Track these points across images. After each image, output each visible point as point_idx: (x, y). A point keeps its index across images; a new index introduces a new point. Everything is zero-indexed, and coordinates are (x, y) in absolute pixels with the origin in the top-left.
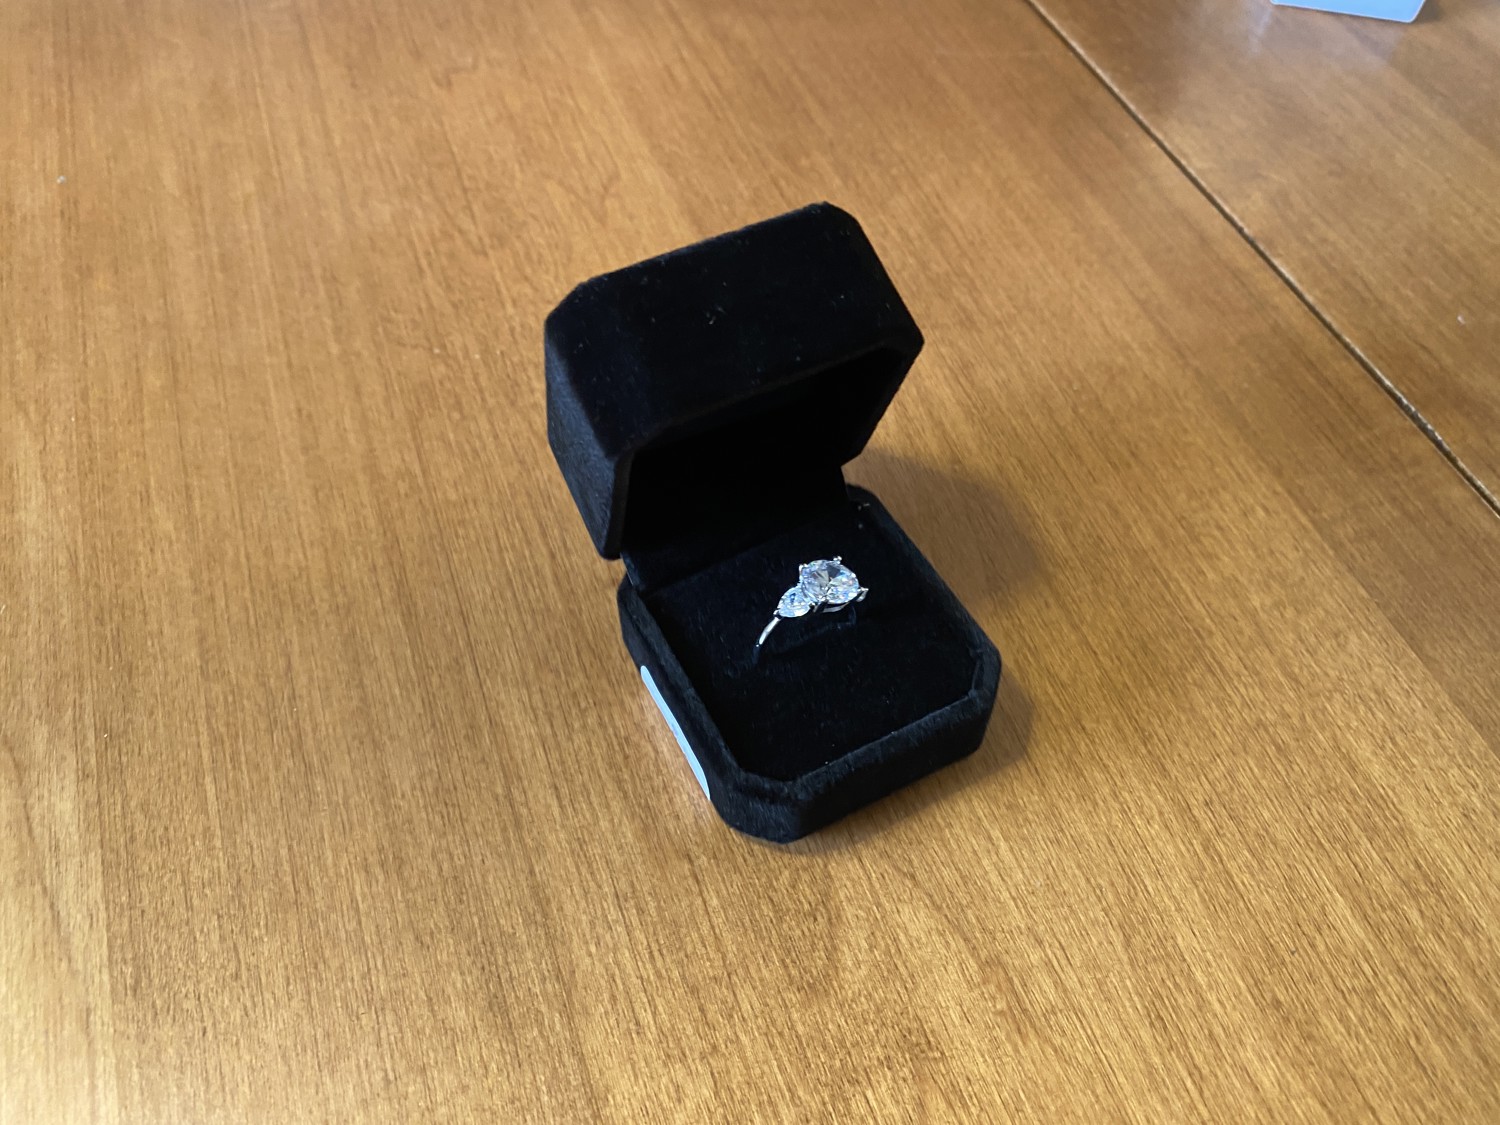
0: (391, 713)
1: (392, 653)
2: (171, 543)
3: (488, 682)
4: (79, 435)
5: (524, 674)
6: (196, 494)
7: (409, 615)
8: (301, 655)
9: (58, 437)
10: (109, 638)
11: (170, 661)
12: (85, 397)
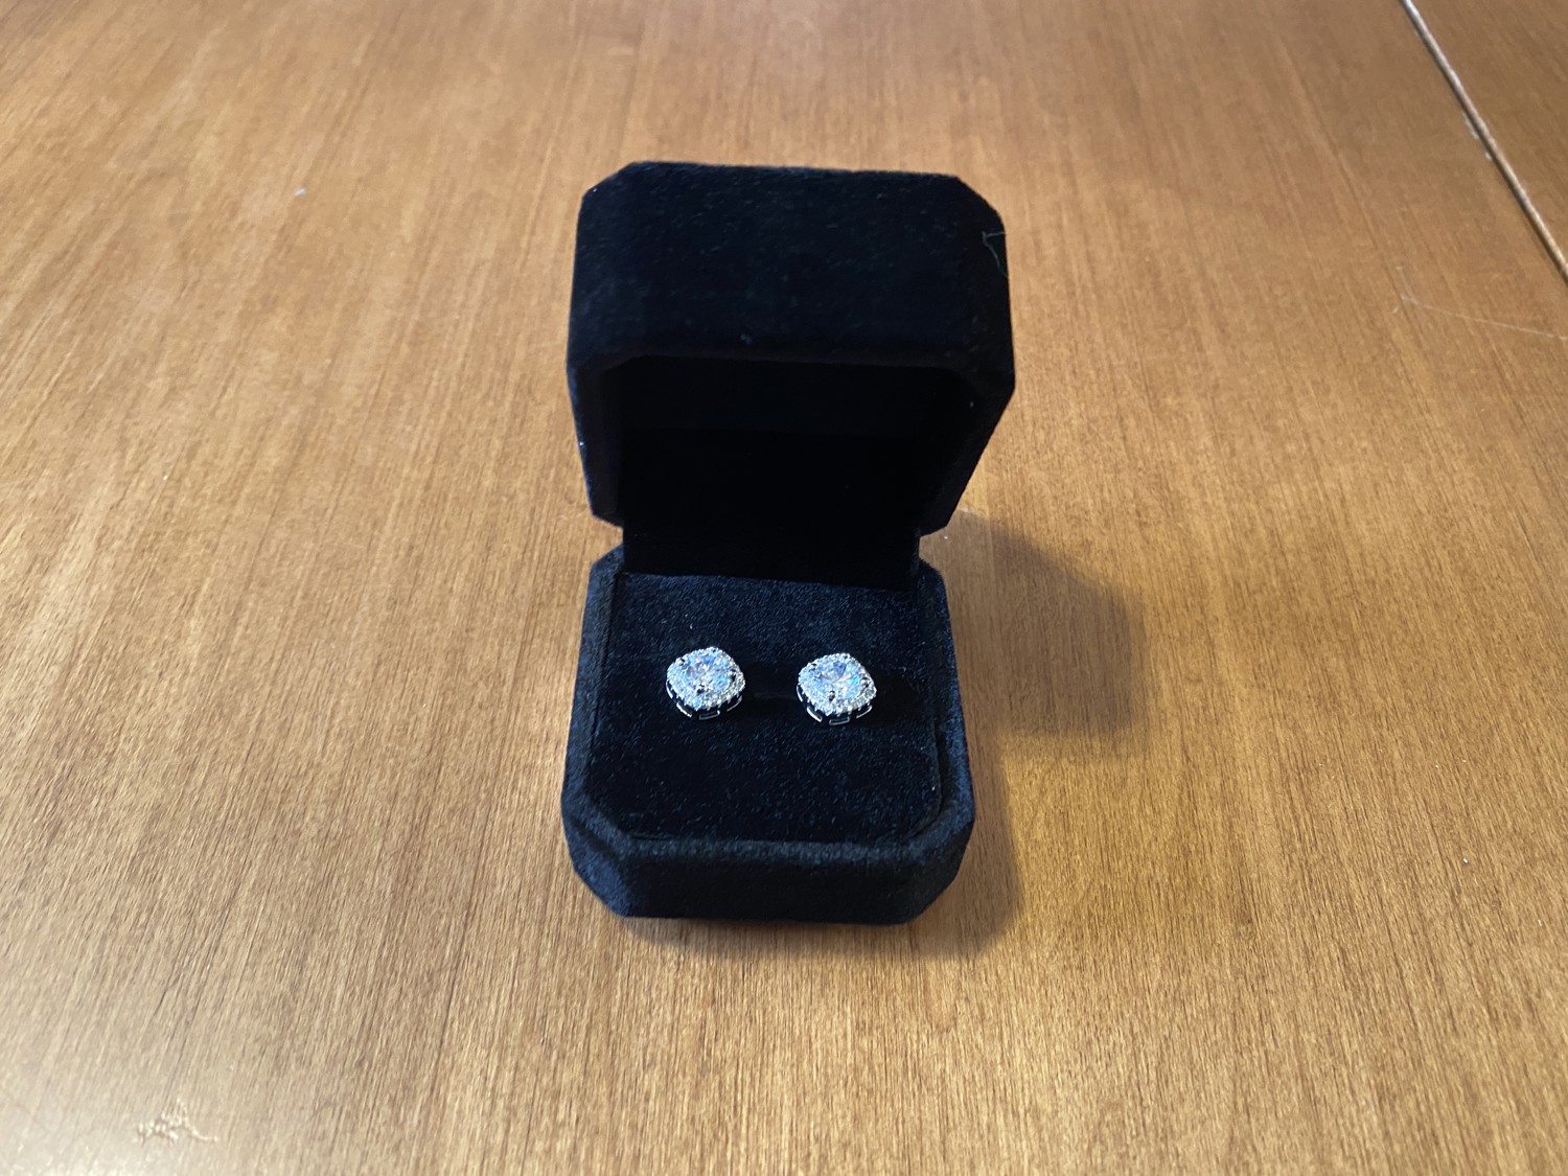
0: (317, 1023)
1: (360, 932)
2: (186, 674)
3: (456, 1024)
4: (162, 498)
5: (506, 1032)
6: (244, 620)
7: (404, 880)
8: (252, 890)
9: (139, 495)
10: (56, 777)
11: (105, 835)
12: (191, 455)
